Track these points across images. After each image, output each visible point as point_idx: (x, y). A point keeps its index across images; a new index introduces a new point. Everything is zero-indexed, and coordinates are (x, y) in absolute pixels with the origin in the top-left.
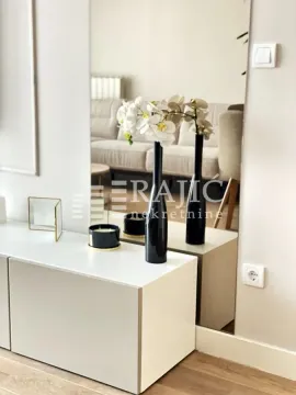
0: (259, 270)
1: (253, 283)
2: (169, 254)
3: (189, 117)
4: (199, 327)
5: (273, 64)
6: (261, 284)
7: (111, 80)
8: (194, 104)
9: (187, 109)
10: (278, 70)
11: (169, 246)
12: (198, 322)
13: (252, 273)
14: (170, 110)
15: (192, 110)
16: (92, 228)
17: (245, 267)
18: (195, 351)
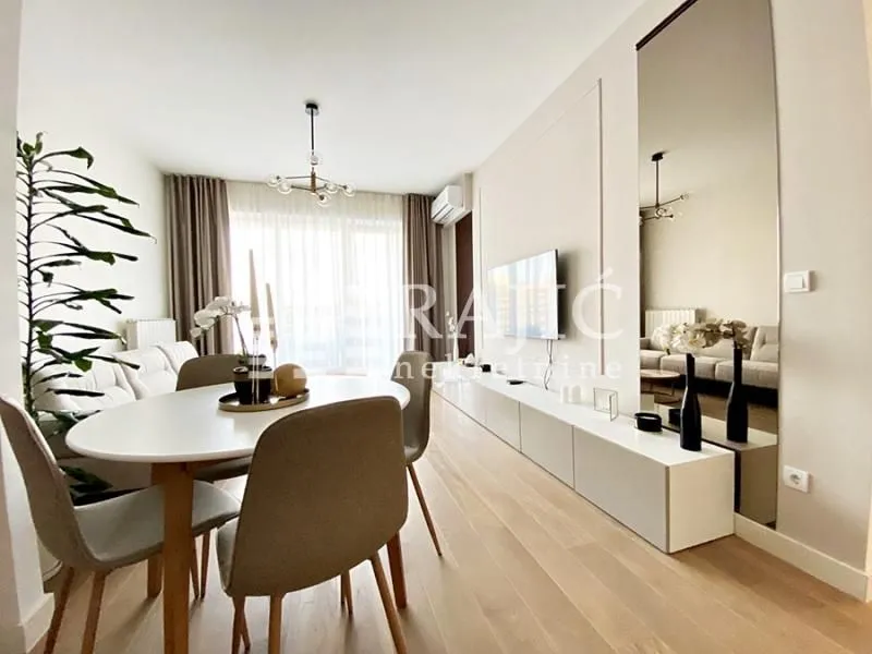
0: (803, 475)
1: (797, 487)
2: (704, 445)
3: (727, 335)
4: (737, 515)
5: (807, 289)
6: (805, 489)
7: (687, 312)
8: (731, 325)
9: (723, 329)
10: (813, 294)
11: (703, 437)
12: (737, 509)
13: (795, 477)
14: (709, 330)
15: (730, 330)
16: (638, 415)
17: (787, 470)
18: (733, 535)
